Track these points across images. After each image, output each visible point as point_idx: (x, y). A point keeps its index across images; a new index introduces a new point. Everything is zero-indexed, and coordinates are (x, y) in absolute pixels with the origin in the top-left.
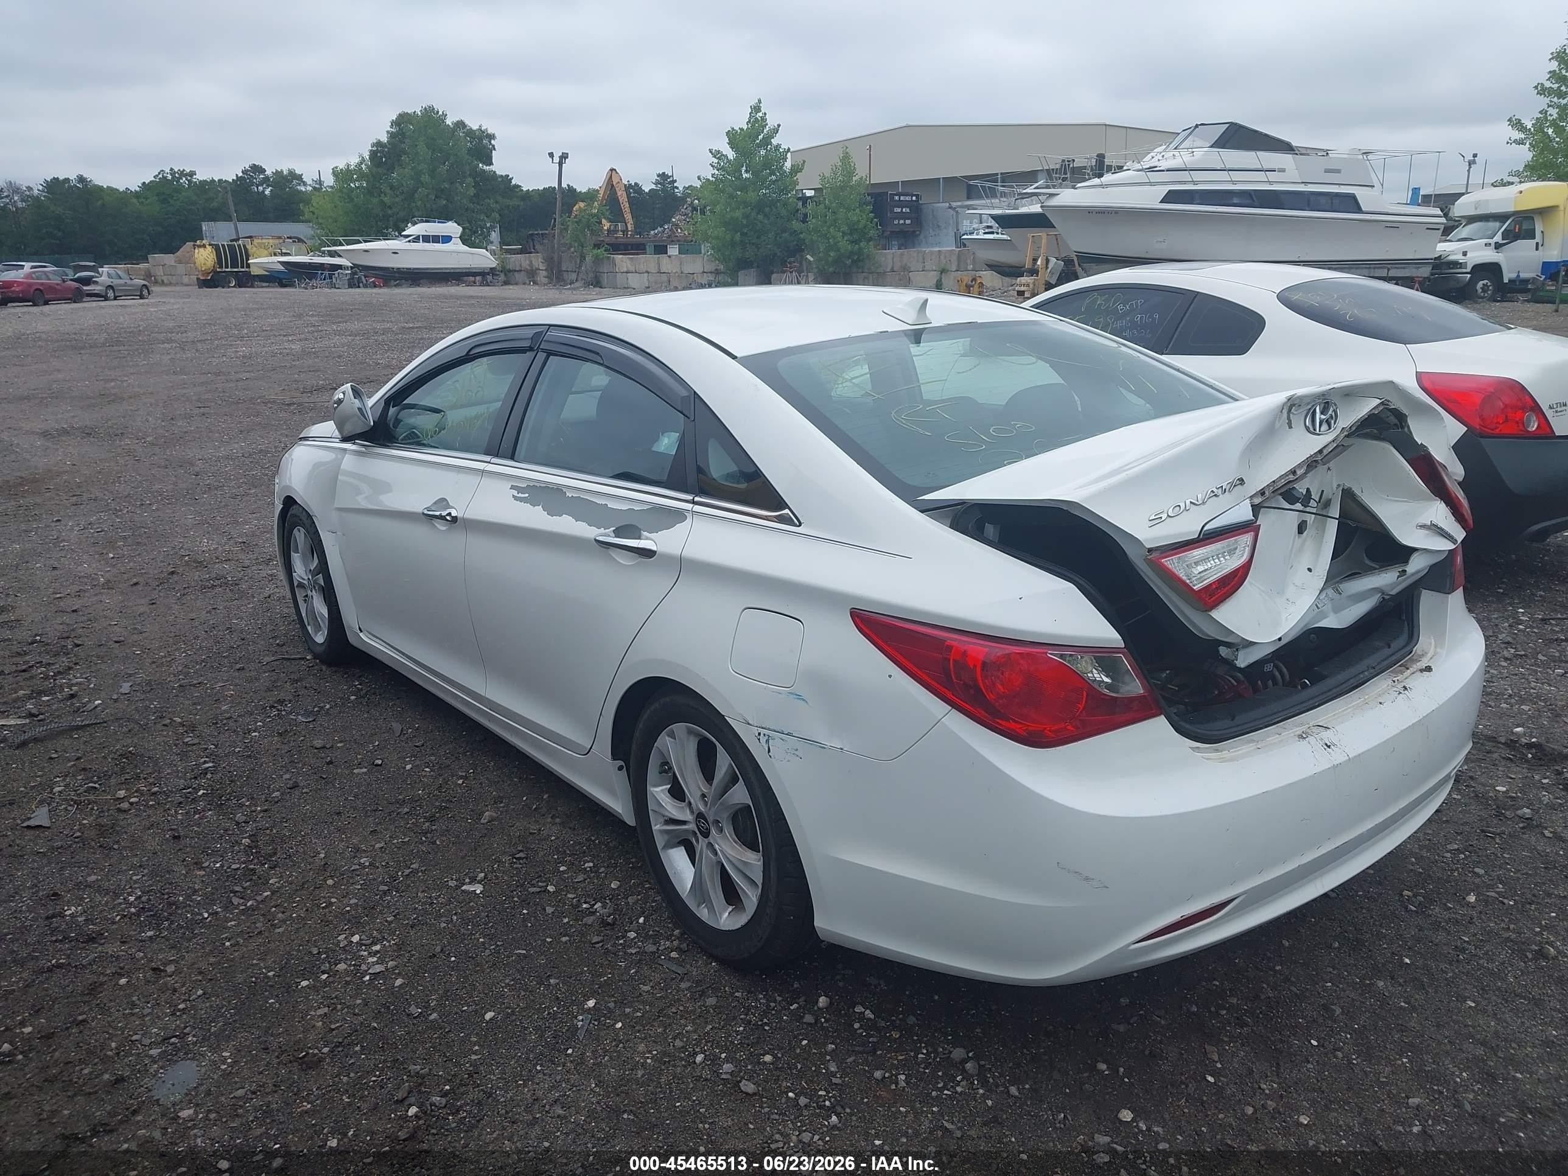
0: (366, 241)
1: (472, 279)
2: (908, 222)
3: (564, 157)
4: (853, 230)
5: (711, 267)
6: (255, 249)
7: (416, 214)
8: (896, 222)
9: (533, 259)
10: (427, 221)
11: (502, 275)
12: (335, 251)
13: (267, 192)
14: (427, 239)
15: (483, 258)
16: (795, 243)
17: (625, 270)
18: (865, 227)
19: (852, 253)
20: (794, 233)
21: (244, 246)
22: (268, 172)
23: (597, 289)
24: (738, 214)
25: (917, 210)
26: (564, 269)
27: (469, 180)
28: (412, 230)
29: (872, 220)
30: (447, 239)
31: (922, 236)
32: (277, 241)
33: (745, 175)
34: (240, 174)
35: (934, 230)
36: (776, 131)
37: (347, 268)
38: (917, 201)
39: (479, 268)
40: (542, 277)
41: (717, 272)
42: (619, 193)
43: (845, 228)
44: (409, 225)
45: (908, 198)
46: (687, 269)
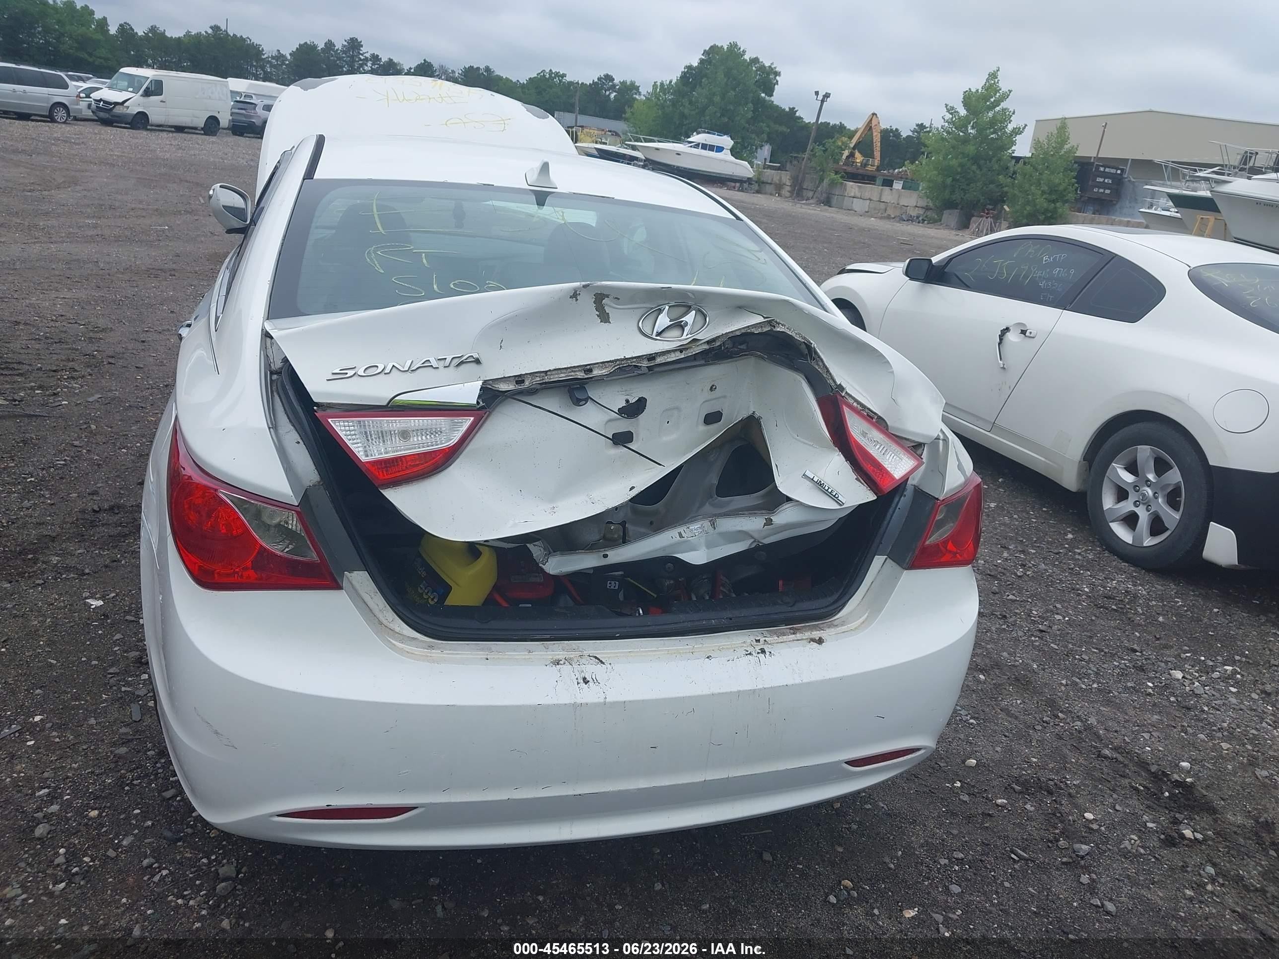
0: (659, 142)
1: (733, 184)
2: (1108, 191)
3: (827, 96)
4: (1053, 190)
5: (923, 203)
6: (583, 136)
7: (703, 126)
8: (1095, 190)
9: (783, 175)
10: (708, 133)
11: (757, 185)
12: (635, 146)
13: (612, 96)
14: (704, 147)
15: (743, 169)
16: (999, 194)
17: (852, 194)
18: (1065, 190)
19: (1047, 210)
20: (1000, 186)
21: (576, 133)
22: (616, 81)
23: (826, 207)
24: (954, 162)
25: (1118, 182)
26: (804, 187)
27: (750, 105)
28: (696, 138)
29: (1073, 185)
30: (720, 149)
31: (1117, 206)
32: (600, 132)
33: (970, 131)
34: (596, 80)
35: (1130, 202)
36: (1005, 96)
37: (641, 160)
38: (1121, 174)
39: (738, 176)
40: (786, 191)
41: (927, 208)
42: (875, 134)
43: (1046, 188)
44: (695, 133)
45: (1113, 171)
46: (904, 202)
